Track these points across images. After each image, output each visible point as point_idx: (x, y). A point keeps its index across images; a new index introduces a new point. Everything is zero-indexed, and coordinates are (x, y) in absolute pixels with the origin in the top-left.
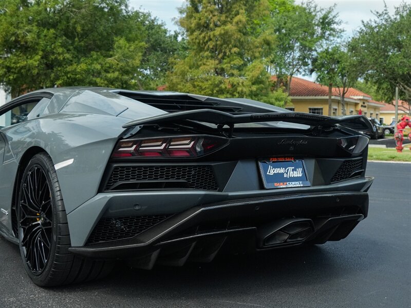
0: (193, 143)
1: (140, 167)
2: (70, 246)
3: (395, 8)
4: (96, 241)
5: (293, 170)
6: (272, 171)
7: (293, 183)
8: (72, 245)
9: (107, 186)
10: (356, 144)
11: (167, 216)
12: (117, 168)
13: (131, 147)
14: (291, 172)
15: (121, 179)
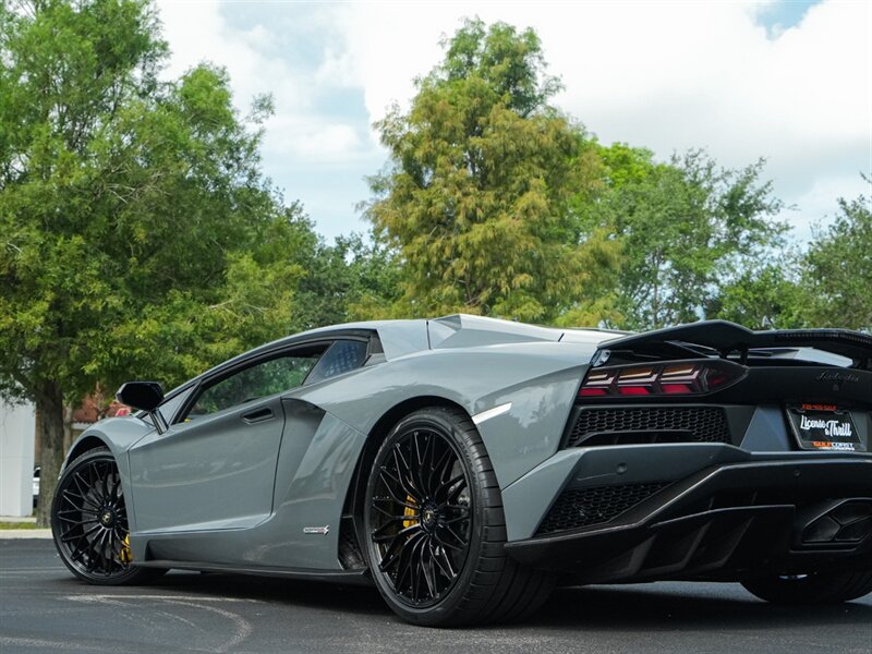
0: (697, 372)
1: (619, 411)
2: (506, 541)
4: (549, 530)
5: (837, 425)
6: (808, 424)
7: (841, 444)
8: (509, 540)
9: (570, 440)
11: (664, 483)
12: (584, 412)
13: (607, 378)
14: (835, 429)
15: (591, 429)
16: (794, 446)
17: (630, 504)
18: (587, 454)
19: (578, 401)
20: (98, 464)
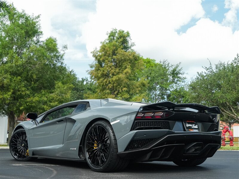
0: (163, 113)
1: (145, 122)
2: (118, 152)
3: (215, 65)
4: (128, 150)
6: (188, 125)
7: (195, 130)
9: (133, 129)
10: (215, 118)
11: (155, 139)
12: (137, 122)
13: (142, 114)
14: (194, 126)
15: (138, 126)
16: (185, 130)
17: (147, 144)
18: (137, 132)
19: (135, 119)
20: (21, 132)
